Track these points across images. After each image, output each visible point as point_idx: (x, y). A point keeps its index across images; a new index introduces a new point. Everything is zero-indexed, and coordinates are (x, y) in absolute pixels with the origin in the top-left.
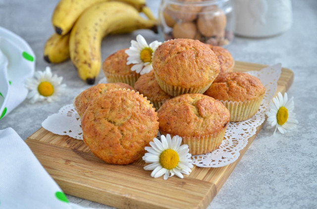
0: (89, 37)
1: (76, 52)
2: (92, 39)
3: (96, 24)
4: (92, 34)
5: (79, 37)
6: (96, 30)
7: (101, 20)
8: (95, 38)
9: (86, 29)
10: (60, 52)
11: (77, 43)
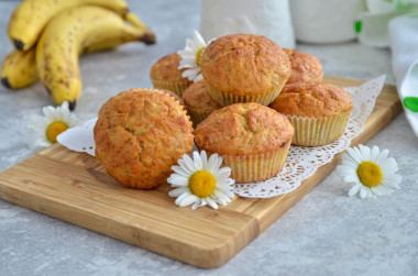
0: (62, 49)
1: (47, 69)
2: (67, 53)
3: (71, 33)
4: (66, 45)
5: (49, 50)
6: (71, 41)
7: (75, 28)
8: (70, 51)
9: (57, 39)
10: (23, 73)
11: (47, 58)
